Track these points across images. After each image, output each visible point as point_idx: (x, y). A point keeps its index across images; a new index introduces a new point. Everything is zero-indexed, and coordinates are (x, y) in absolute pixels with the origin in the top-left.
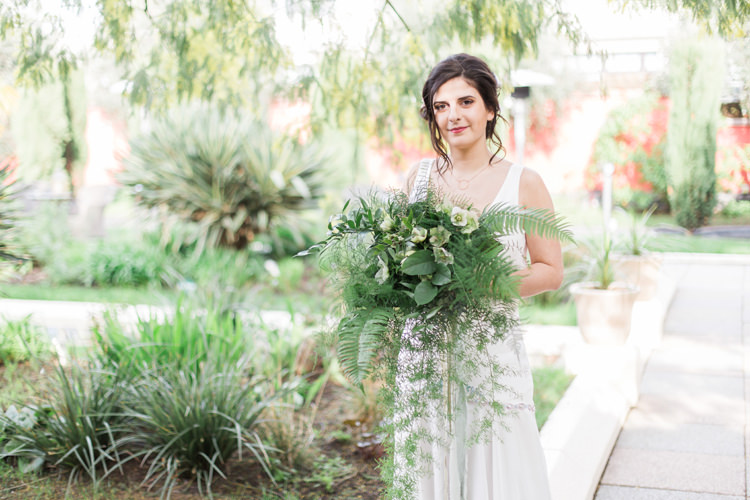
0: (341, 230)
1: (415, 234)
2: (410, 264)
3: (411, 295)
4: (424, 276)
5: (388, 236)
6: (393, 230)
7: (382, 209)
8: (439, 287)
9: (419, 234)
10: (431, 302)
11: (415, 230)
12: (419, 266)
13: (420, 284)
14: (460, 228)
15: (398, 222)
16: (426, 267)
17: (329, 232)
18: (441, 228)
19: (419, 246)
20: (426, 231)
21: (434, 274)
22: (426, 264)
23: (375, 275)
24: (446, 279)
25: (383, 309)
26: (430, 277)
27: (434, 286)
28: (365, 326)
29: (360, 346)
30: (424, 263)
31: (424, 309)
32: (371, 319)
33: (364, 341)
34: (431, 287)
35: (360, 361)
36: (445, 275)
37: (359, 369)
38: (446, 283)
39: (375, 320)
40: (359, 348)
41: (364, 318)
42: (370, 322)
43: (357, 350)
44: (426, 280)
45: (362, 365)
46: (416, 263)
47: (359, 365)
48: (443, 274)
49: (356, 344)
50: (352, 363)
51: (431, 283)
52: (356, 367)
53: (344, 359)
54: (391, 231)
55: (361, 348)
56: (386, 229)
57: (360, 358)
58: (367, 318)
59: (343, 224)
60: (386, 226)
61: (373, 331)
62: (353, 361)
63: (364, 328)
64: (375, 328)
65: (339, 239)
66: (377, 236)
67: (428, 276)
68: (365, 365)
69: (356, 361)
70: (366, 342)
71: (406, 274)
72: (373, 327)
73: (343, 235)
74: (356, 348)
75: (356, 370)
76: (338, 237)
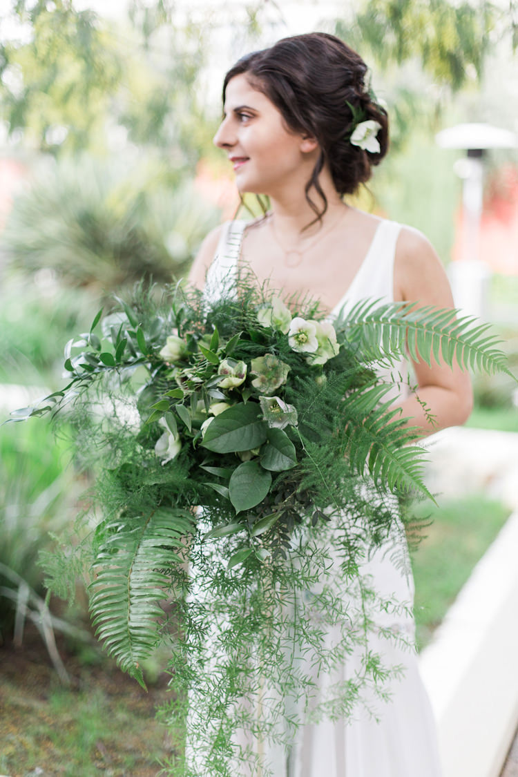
0: (89, 369)
1: (225, 373)
2: (217, 432)
3: (223, 490)
4: (245, 453)
5: (175, 374)
6: (184, 360)
8: (275, 475)
9: (231, 374)
10: (261, 505)
11: (224, 364)
12: (234, 435)
13: (239, 469)
14: (305, 355)
15: (193, 345)
16: (247, 434)
18: (271, 360)
19: (233, 395)
20: (245, 367)
21: (263, 446)
22: (247, 428)
23: (155, 444)
24: (288, 459)
25: (172, 513)
26: (256, 453)
27: (265, 471)
28: (141, 551)
29: (132, 593)
30: (244, 427)
31: (250, 518)
32: (151, 537)
33: (139, 583)
34: (260, 474)
35: (134, 625)
36: (284, 453)
37: (131, 639)
38: (287, 468)
39: (159, 540)
40: (131, 596)
41: (136, 533)
42: (149, 543)
43: (126, 600)
44: (252, 459)
45: (136, 632)
46: (230, 430)
47: (132, 631)
48: (279, 449)
49: (124, 590)
50: (119, 627)
51: (259, 465)
52: (126, 635)
53: (103, 619)
54: (180, 364)
55: (133, 598)
56: (171, 357)
57: (132, 617)
58: (143, 534)
59: (93, 355)
60: (171, 352)
61: (155, 562)
62: (120, 623)
63: (138, 556)
64: (159, 555)
65: (86, 386)
66: (156, 371)
67: (253, 452)
68: (143, 632)
69: (127, 623)
70: (142, 585)
71: (212, 450)
72: (155, 554)
73: (93, 376)
74: (125, 597)
75: (127, 641)
76: (85, 382)
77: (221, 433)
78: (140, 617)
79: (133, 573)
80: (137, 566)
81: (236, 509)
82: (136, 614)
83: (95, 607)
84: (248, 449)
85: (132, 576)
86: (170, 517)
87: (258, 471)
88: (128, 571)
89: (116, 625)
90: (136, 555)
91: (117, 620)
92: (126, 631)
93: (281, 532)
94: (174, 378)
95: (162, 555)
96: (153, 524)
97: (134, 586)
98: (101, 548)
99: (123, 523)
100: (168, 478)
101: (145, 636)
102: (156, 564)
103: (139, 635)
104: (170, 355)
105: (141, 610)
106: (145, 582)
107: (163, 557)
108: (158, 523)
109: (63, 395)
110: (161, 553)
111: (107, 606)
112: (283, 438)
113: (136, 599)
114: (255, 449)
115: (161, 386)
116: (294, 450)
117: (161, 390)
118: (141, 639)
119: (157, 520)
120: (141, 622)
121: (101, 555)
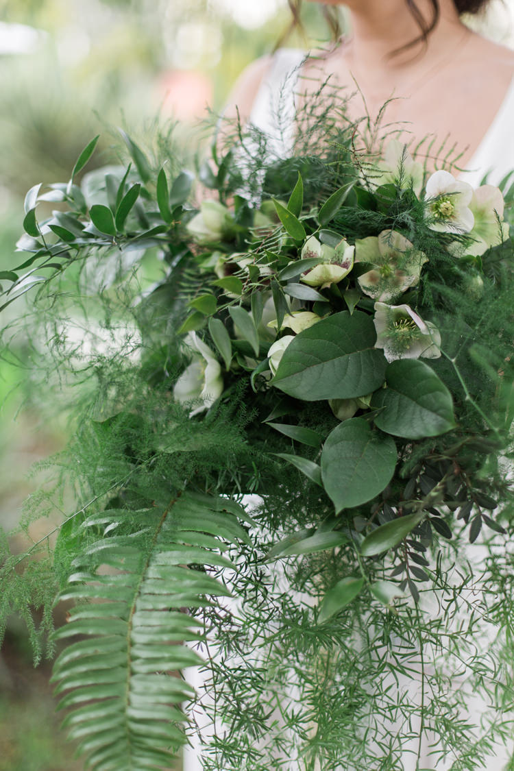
0: (66, 236)
2: (296, 362)
3: (308, 468)
4: (344, 402)
5: (216, 262)
6: (231, 240)
7: (191, 174)
8: (401, 443)
9: (326, 260)
10: (380, 498)
11: (312, 243)
12: (329, 369)
13: (337, 430)
15: (245, 217)
16: (351, 369)
17: (25, 243)
20: (349, 248)
21: (376, 394)
22: (351, 357)
23: (175, 383)
24: (434, 416)
25: (208, 505)
26: (366, 403)
27: (383, 437)
28: (152, 572)
29: (135, 652)
30: (346, 355)
31: (359, 522)
32: (172, 547)
33: (149, 633)
34: (374, 443)
35: (137, 714)
36: (425, 405)
37: (132, 741)
38: (433, 432)
39: (189, 553)
40: (134, 658)
41: (143, 538)
42: (169, 558)
43: (124, 666)
44: (356, 415)
45: (142, 728)
46: (324, 360)
47: (135, 727)
48: (416, 399)
49: (120, 645)
50: (109, 717)
51: (372, 425)
52: (121, 734)
53: (78, 699)
54: (222, 247)
55: (138, 662)
56: (206, 235)
57: (136, 699)
58: (156, 542)
59: (74, 217)
60: (206, 226)
61: (181, 595)
62: (111, 710)
63: (148, 582)
64: (188, 582)
65: (58, 267)
66: (178, 258)
67: (363, 400)
68: (157, 730)
69: (123, 711)
70: (156, 638)
71: (290, 394)
72: (181, 580)
73: (73, 253)
74: (122, 658)
75: (122, 745)
76: (57, 260)
77: (307, 365)
78: (151, 700)
79: (138, 613)
80: (145, 600)
81: (336, 505)
82: (143, 694)
83: (64, 675)
84: (354, 396)
85: (137, 620)
86: (204, 511)
87: (370, 437)
88: (129, 609)
89: (102, 713)
90: (144, 579)
91: (105, 702)
92: (123, 725)
93: (412, 550)
94: (213, 268)
95: (194, 582)
96: (175, 524)
97: (140, 639)
98: (76, 563)
99: (115, 519)
100: (203, 441)
101: (161, 738)
102: (184, 599)
103: (148, 736)
104: (205, 231)
105: (154, 687)
106: (163, 632)
107: (195, 586)
108: (184, 522)
109: (14, 278)
110: (192, 578)
111: (86, 675)
112: (426, 377)
113: (143, 664)
114: (365, 397)
115: (188, 281)
116: (448, 400)
117: (190, 288)
118: (151, 743)
119: (181, 517)
120: (153, 710)
121: (74, 578)
